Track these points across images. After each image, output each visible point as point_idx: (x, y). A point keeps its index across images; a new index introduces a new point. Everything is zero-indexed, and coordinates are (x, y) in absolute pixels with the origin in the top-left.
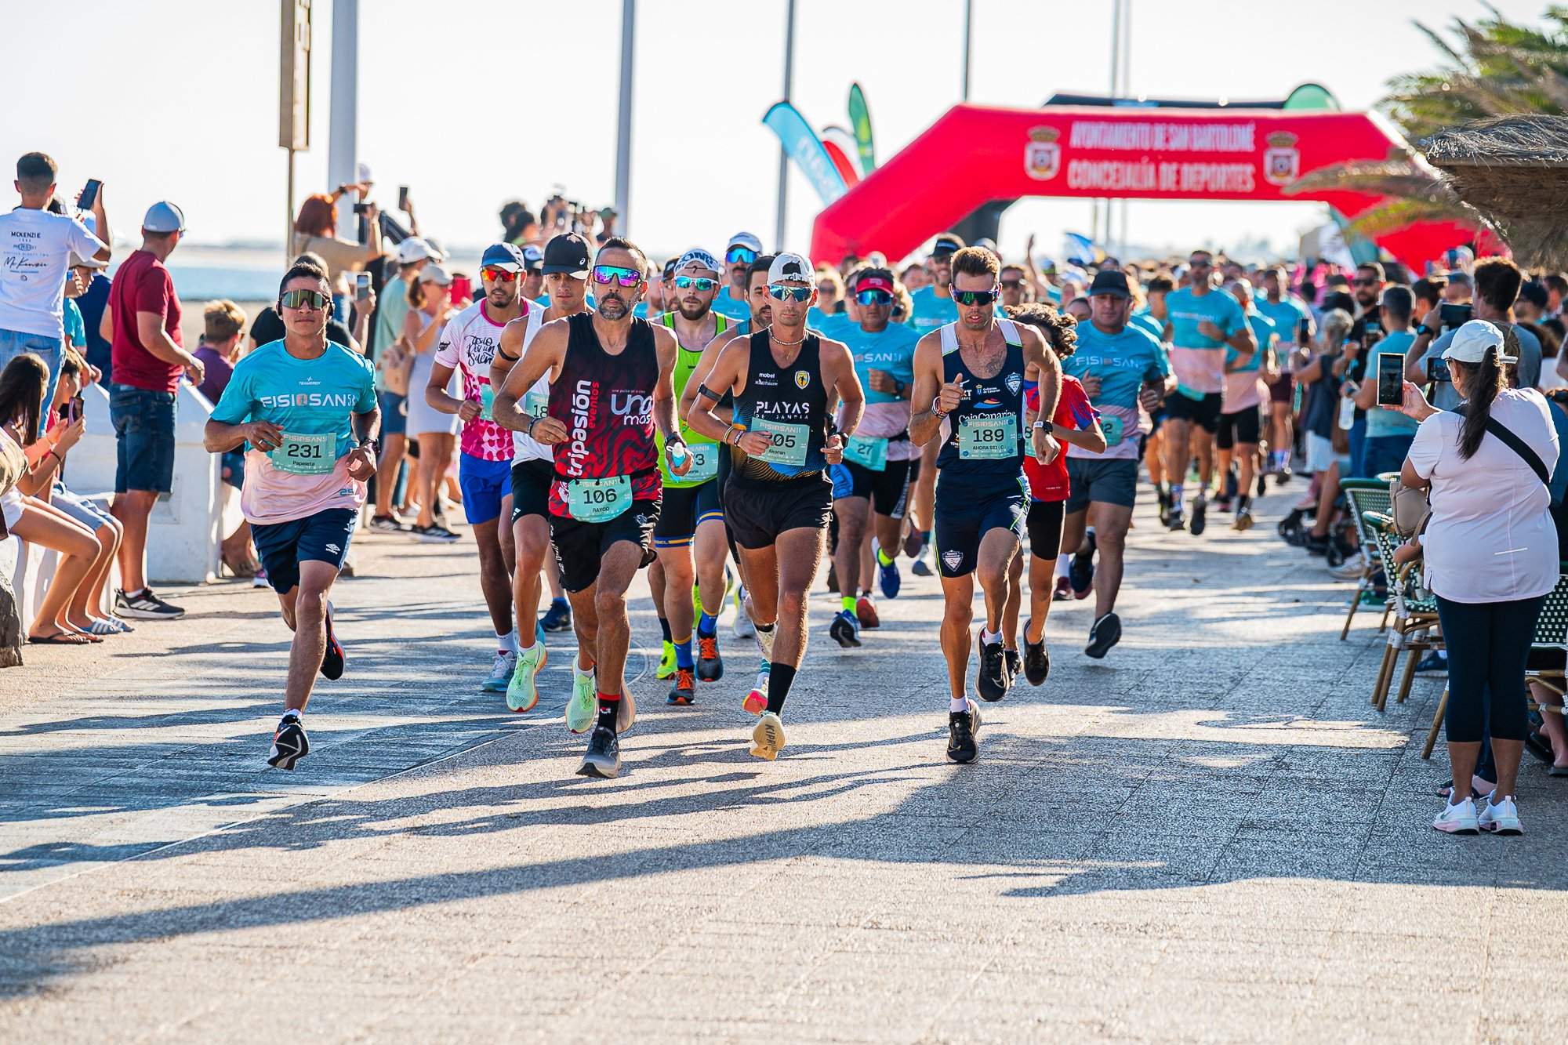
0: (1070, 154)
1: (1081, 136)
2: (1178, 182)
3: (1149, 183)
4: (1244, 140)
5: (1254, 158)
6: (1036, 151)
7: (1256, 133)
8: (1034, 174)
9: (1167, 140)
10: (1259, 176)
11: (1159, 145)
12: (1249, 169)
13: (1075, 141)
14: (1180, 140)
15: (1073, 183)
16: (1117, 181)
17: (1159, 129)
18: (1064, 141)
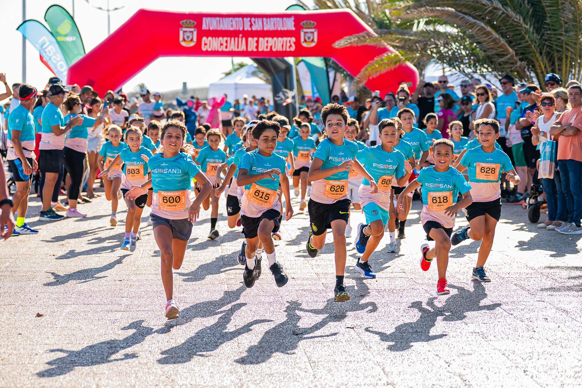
0: (202, 33)
1: (207, 24)
2: (257, 47)
3: (243, 48)
4: (290, 25)
5: (295, 34)
6: (184, 32)
7: (294, 21)
8: (183, 44)
9: (251, 25)
10: (298, 43)
11: (247, 28)
12: (293, 39)
13: (204, 27)
14: (257, 26)
15: (204, 49)
16: (226, 47)
17: (247, 20)
18: (199, 27)
